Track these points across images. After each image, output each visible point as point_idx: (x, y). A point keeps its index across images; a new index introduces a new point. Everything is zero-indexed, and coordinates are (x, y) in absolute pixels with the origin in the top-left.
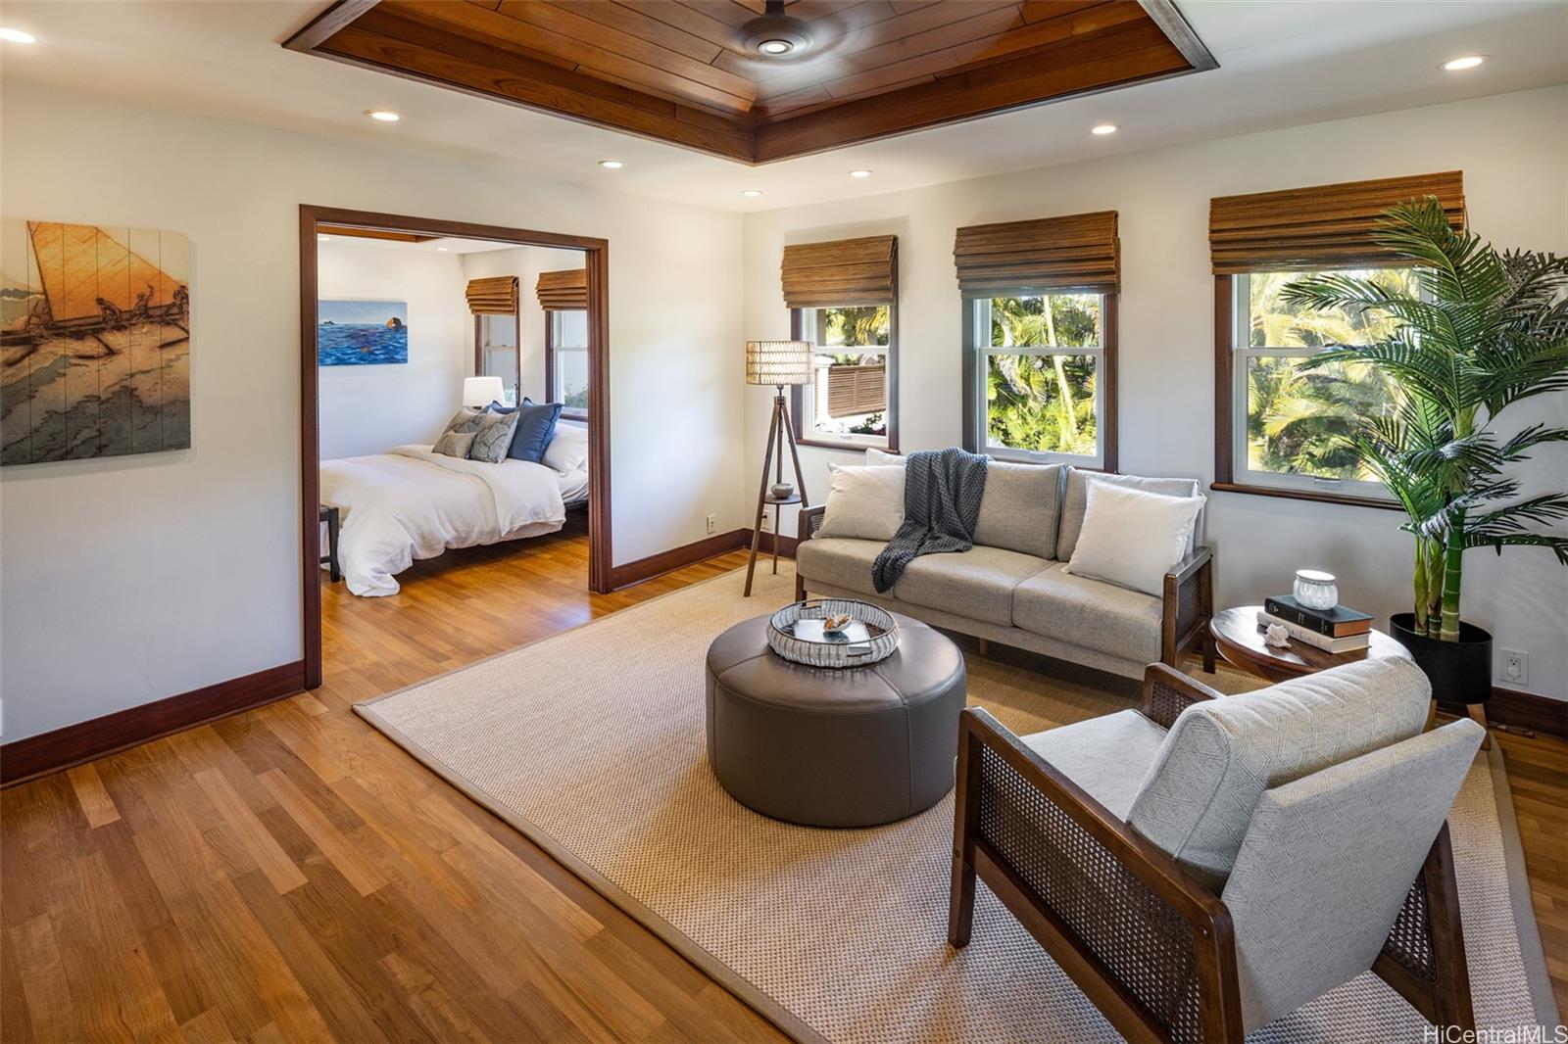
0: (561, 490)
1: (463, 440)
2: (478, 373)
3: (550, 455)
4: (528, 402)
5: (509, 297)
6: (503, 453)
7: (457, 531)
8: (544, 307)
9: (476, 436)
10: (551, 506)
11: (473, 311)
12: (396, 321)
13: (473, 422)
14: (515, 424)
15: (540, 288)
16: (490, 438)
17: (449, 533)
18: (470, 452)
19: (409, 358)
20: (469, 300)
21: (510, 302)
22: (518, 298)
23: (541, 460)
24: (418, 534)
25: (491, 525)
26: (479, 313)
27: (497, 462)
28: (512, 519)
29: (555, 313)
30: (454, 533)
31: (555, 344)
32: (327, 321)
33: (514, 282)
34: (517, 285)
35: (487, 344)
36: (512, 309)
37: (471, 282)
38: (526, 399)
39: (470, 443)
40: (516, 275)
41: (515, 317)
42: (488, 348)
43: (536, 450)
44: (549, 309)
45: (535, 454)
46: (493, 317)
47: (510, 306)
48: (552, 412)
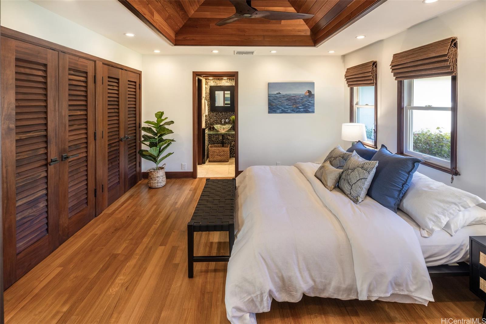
0: (424, 253)
1: (333, 172)
2: (352, 120)
3: (407, 203)
4: (385, 150)
5: (370, 74)
6: (364, 192)
7: (314, 281)
8: (397, 78)
9: (343, 173)
10: (415, 278)
11: (349, 85)
12: (309, 92)
13: (343, 157)
14: (374, 170)
15: (394, 64)
16: (354, 176)
17: (306, 282)
18: (338, 182)
19: (315, 110)
20: (347, 79)
21: (371, 78)
22: (376, 75)
23: (399, 209)
24: (278, 277)
25: (348, 282)
26: (352, 86)
27: (357, 200)
28: (370, 285)
29: (406, 82)
30: (311, 283)
31: (405, 104)
32: (278, 92)
33: (373, 65)
34: (376, 66)
35: (357, 104)
36: (372, 82)
37: (347, 69)
38: (383, 146)
39: (338, 177)
40: (375, 60)
41: (374, 87)
42: (357, 106)
43: (393, 197)
44: (400, 79)
45: (392, 202)
46: (360, 88)
47: (371, 80)
48: (410, 166)
